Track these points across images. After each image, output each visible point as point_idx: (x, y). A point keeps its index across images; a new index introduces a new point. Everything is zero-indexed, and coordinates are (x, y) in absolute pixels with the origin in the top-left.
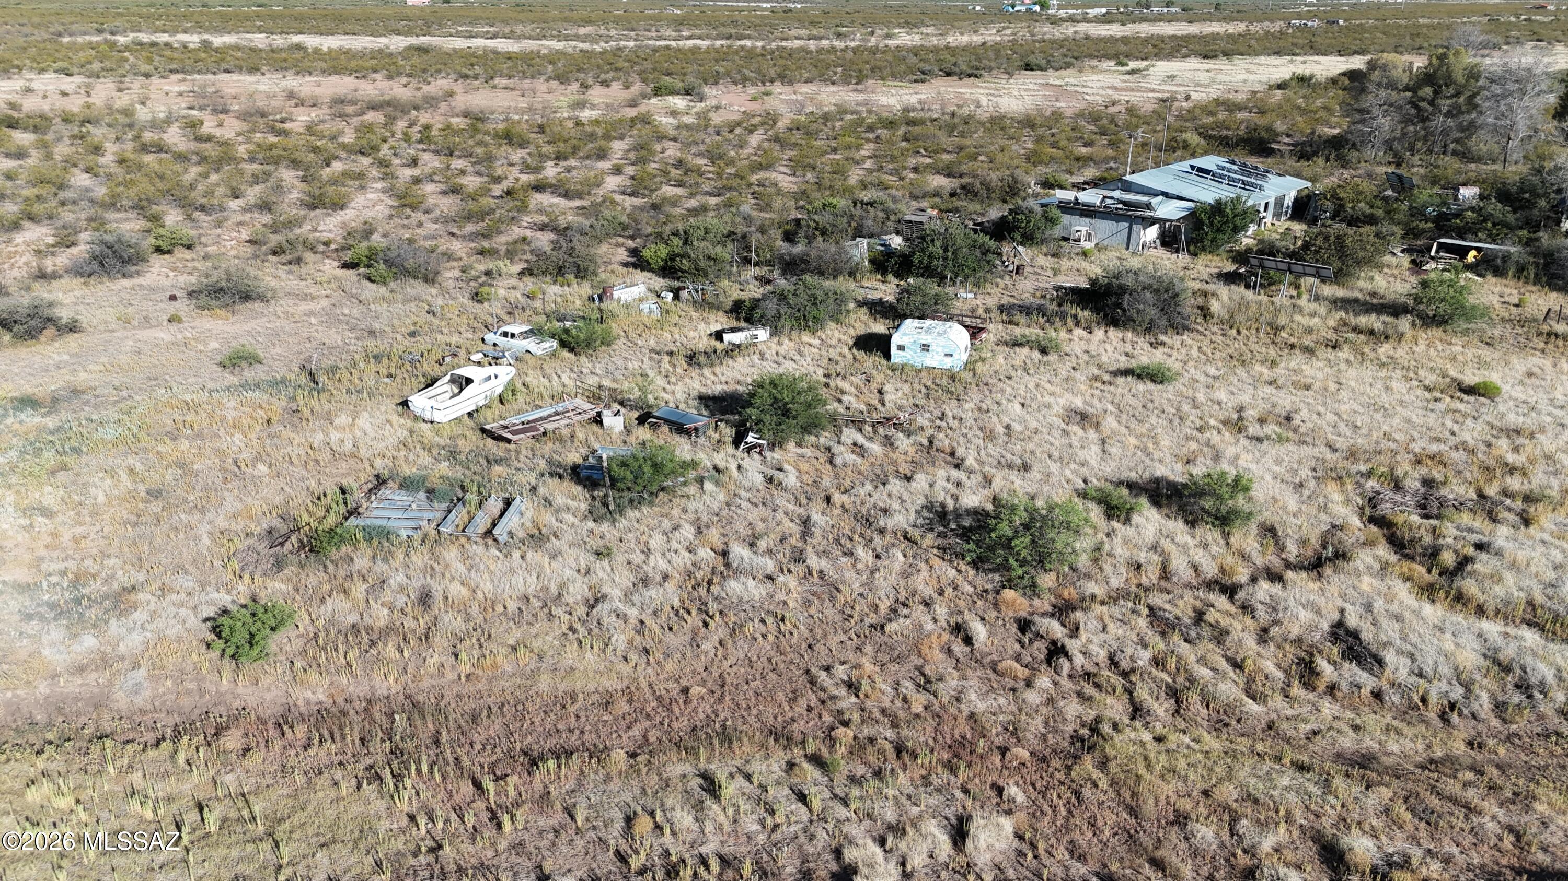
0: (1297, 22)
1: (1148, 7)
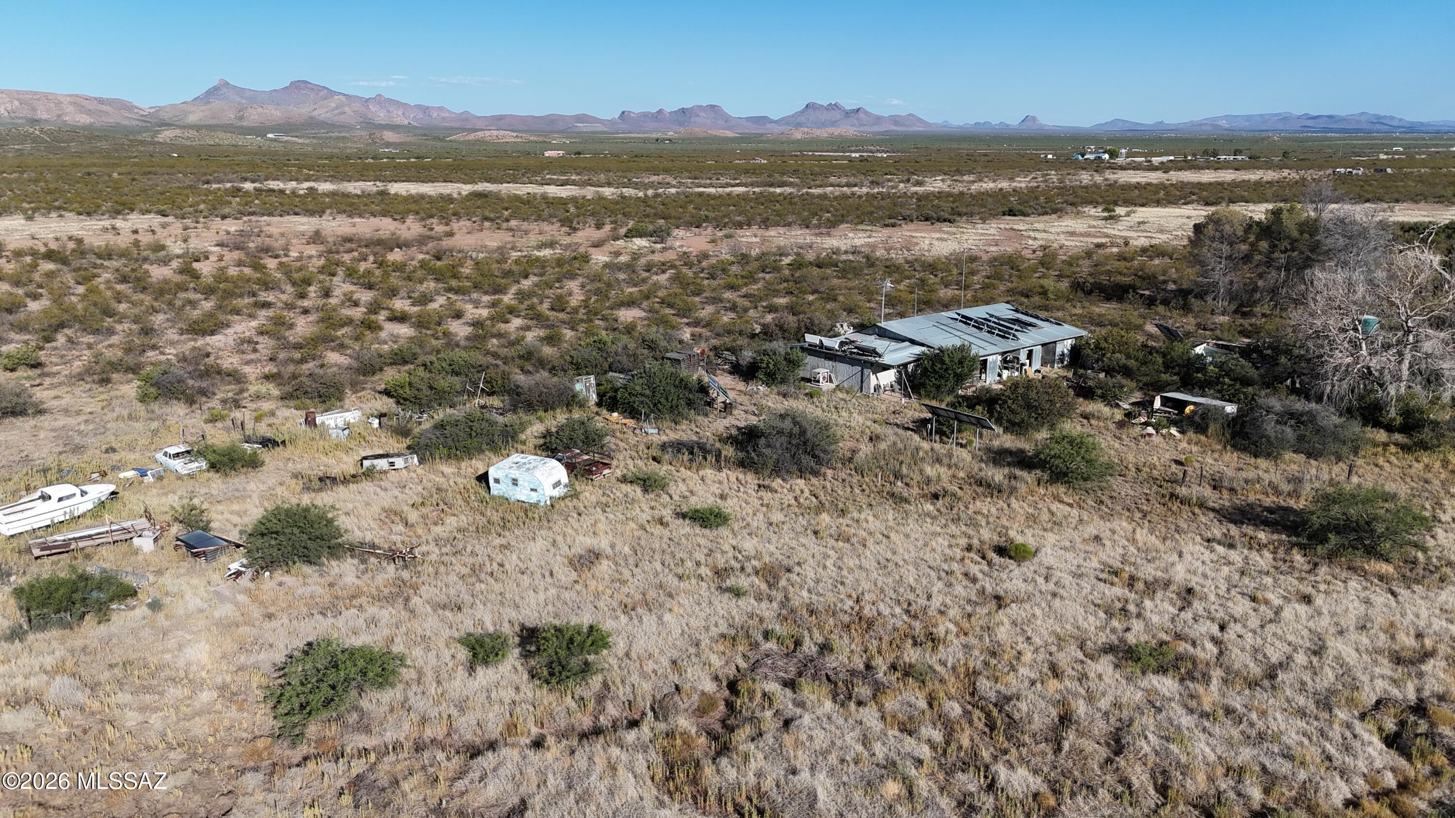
0: (1342, 170)
1: (1215, 154)
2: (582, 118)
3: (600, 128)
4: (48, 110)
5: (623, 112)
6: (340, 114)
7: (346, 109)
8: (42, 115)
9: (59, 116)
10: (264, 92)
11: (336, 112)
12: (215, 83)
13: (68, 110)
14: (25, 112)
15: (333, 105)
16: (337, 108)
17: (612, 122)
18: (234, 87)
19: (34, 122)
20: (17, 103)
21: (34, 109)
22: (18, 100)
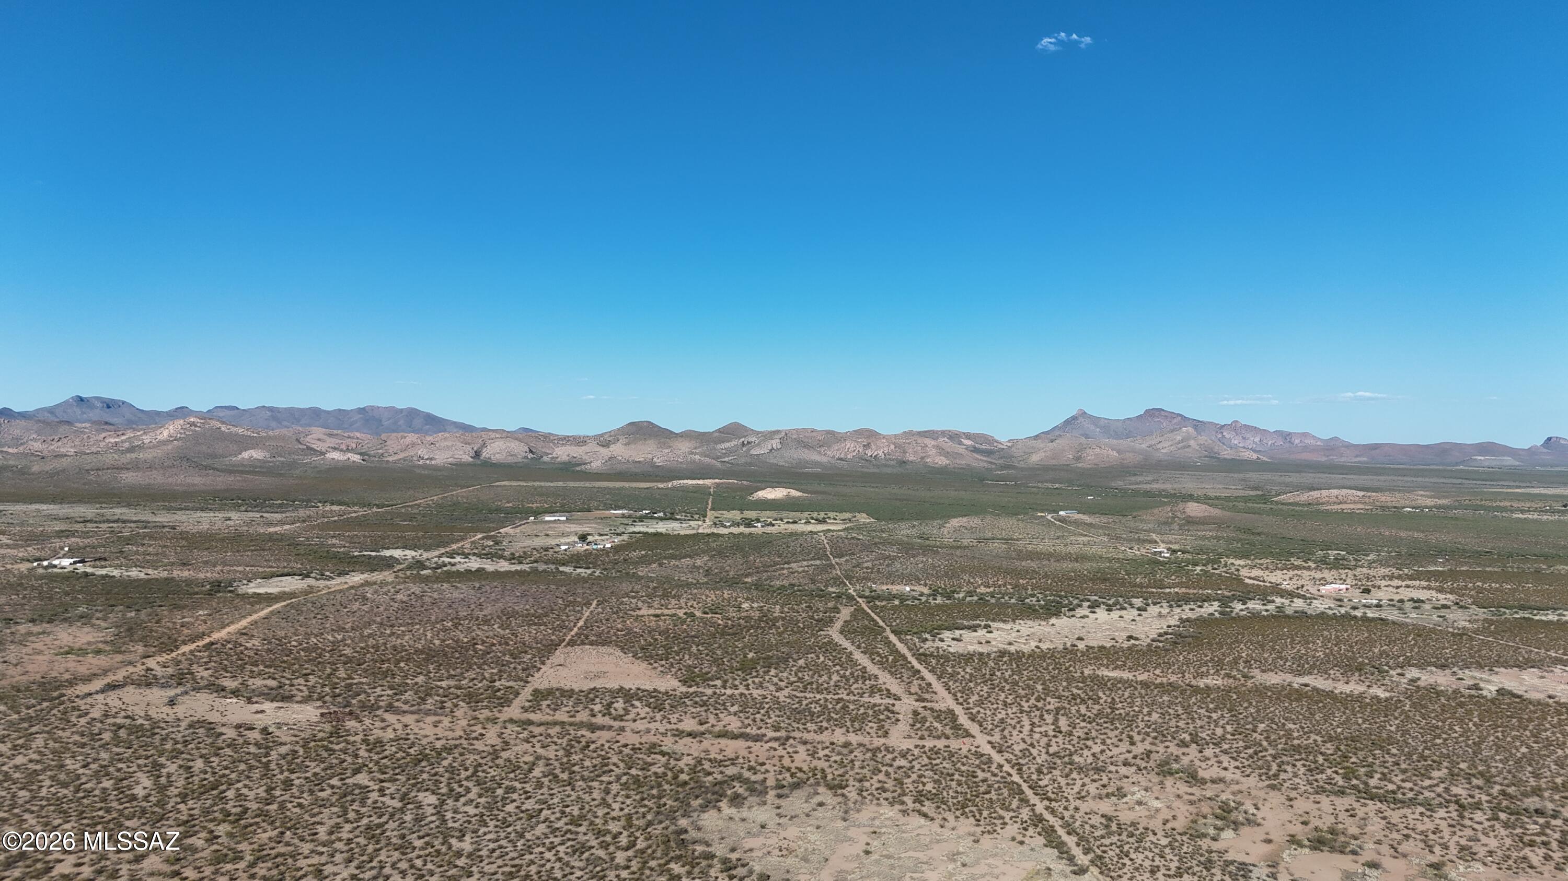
2: (1487, 448)
3: (1509, 461)
4: (915, 453)
5: (1549, 439)
6: (1185, 447)
7: (1192, 443)
8: (910, 457)
9: (922, 458)
10: (1118, 420)
11: (1180, 446)
12: (1074, 413)
13: (930, 453)
14: (898, 455)
15: (1179, 438)
16: (1182, 441)
17: (1531, 451)
18: (1091, 417)
19: (903, 463)
20: (892, 447)
21: (905, 452)
22: (894, 444)
